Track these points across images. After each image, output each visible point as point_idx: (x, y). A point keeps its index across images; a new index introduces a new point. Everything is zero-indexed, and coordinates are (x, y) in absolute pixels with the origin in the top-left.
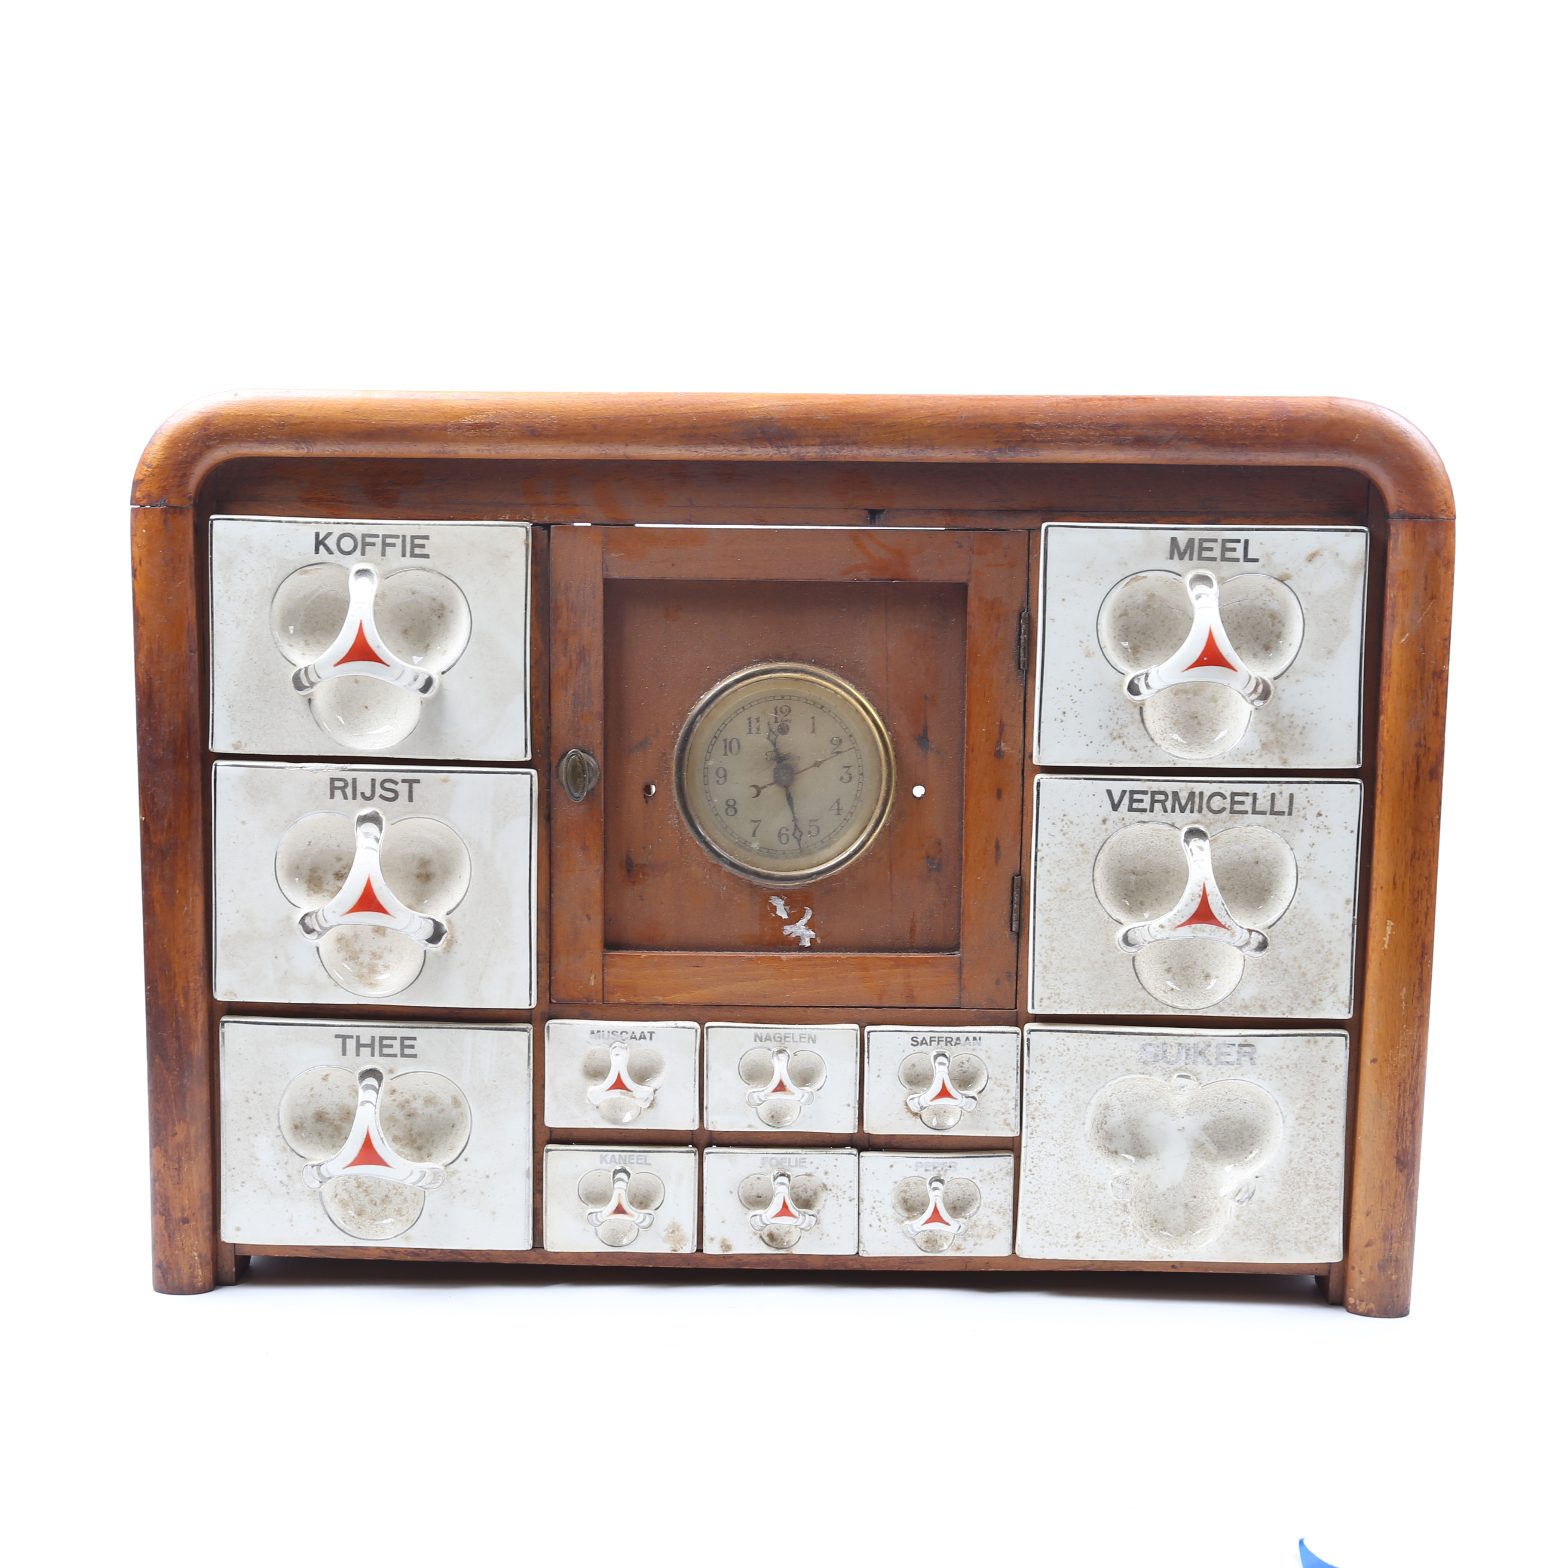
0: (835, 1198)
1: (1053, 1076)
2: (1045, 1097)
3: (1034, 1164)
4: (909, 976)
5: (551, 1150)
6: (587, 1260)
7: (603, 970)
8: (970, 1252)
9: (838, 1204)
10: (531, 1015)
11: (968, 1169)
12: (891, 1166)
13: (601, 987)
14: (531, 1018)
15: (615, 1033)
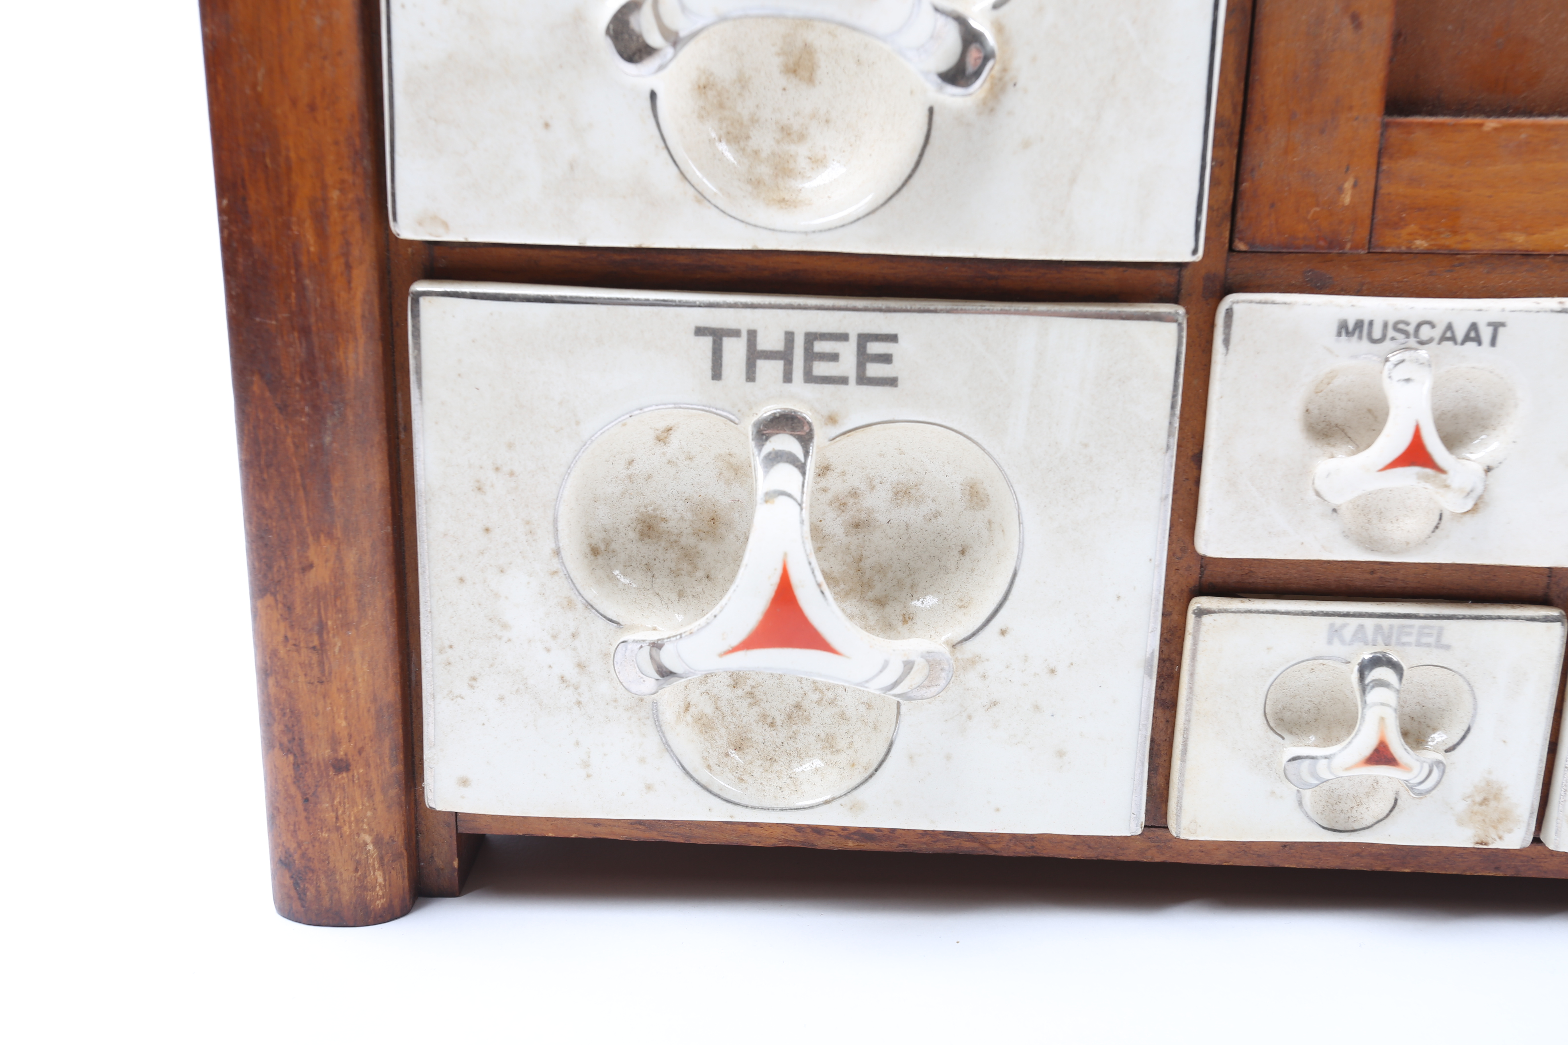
5: (1209, 612)
7: (1379, 164)
13: (1368, 210)
15: (1401, 326)
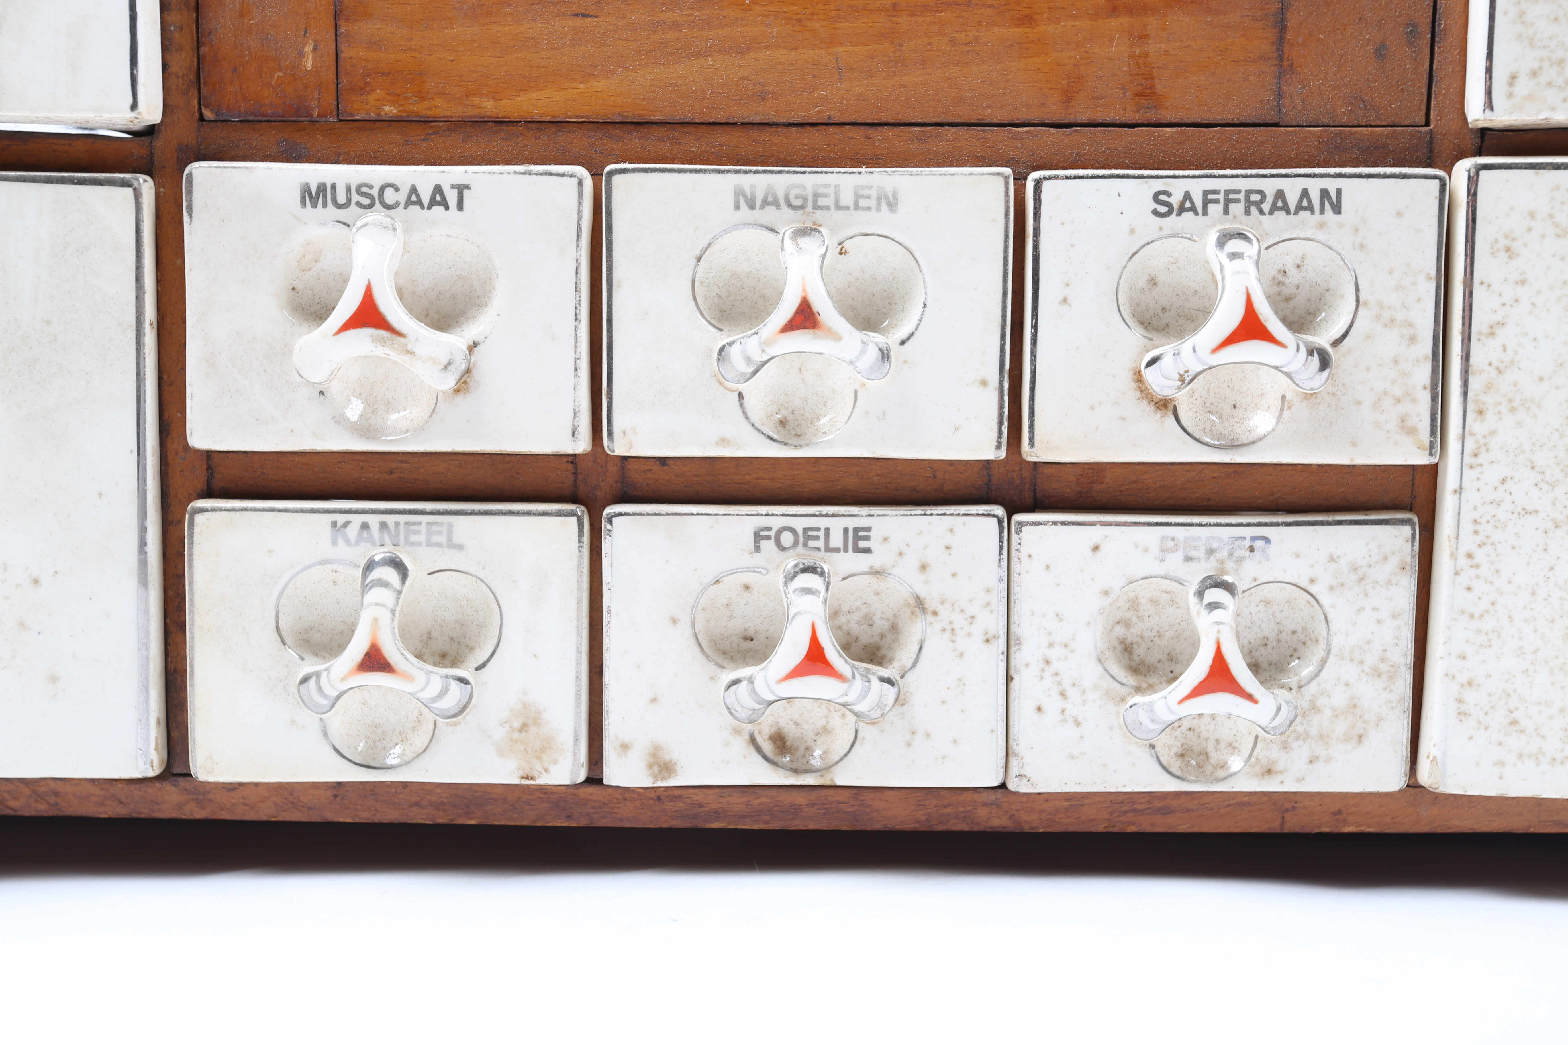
0: (948, 634)
1: (1539, 292)
2: (1516, 352)
3: (1479, 539)
4: (1144, 37)
5: (202, 510)
6: (310, 808)
7: (336, 27)
8: (1300, 780)
9: (955, 650)
10: (151, 155)
11: (1297, 556)
12: (1096, 548)
13: (331, 75)
14: (152, 162)
15: (364, 189)
